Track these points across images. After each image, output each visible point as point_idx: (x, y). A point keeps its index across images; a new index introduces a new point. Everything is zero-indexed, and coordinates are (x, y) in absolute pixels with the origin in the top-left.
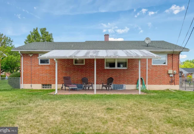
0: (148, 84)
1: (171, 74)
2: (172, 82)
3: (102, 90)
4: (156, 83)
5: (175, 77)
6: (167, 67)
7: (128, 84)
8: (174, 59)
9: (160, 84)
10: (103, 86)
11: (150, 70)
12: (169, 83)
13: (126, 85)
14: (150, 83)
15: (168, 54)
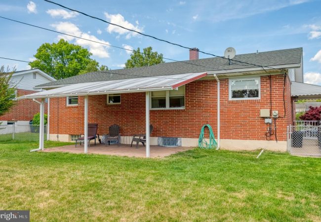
0: (221, 138)
1: (267, 118)
2: (271, 135)
3: (131, 146)
4: (237, 136)
5: (277, 123)
6: (259, 103)
7: (186, 136)
8: (274, 87)
9: (245, 138)
10: (134, 140)
11: (226, 110)
12: (264, 136)
13: (182, 138)
14: (225, 135)
15: (262, 77)
